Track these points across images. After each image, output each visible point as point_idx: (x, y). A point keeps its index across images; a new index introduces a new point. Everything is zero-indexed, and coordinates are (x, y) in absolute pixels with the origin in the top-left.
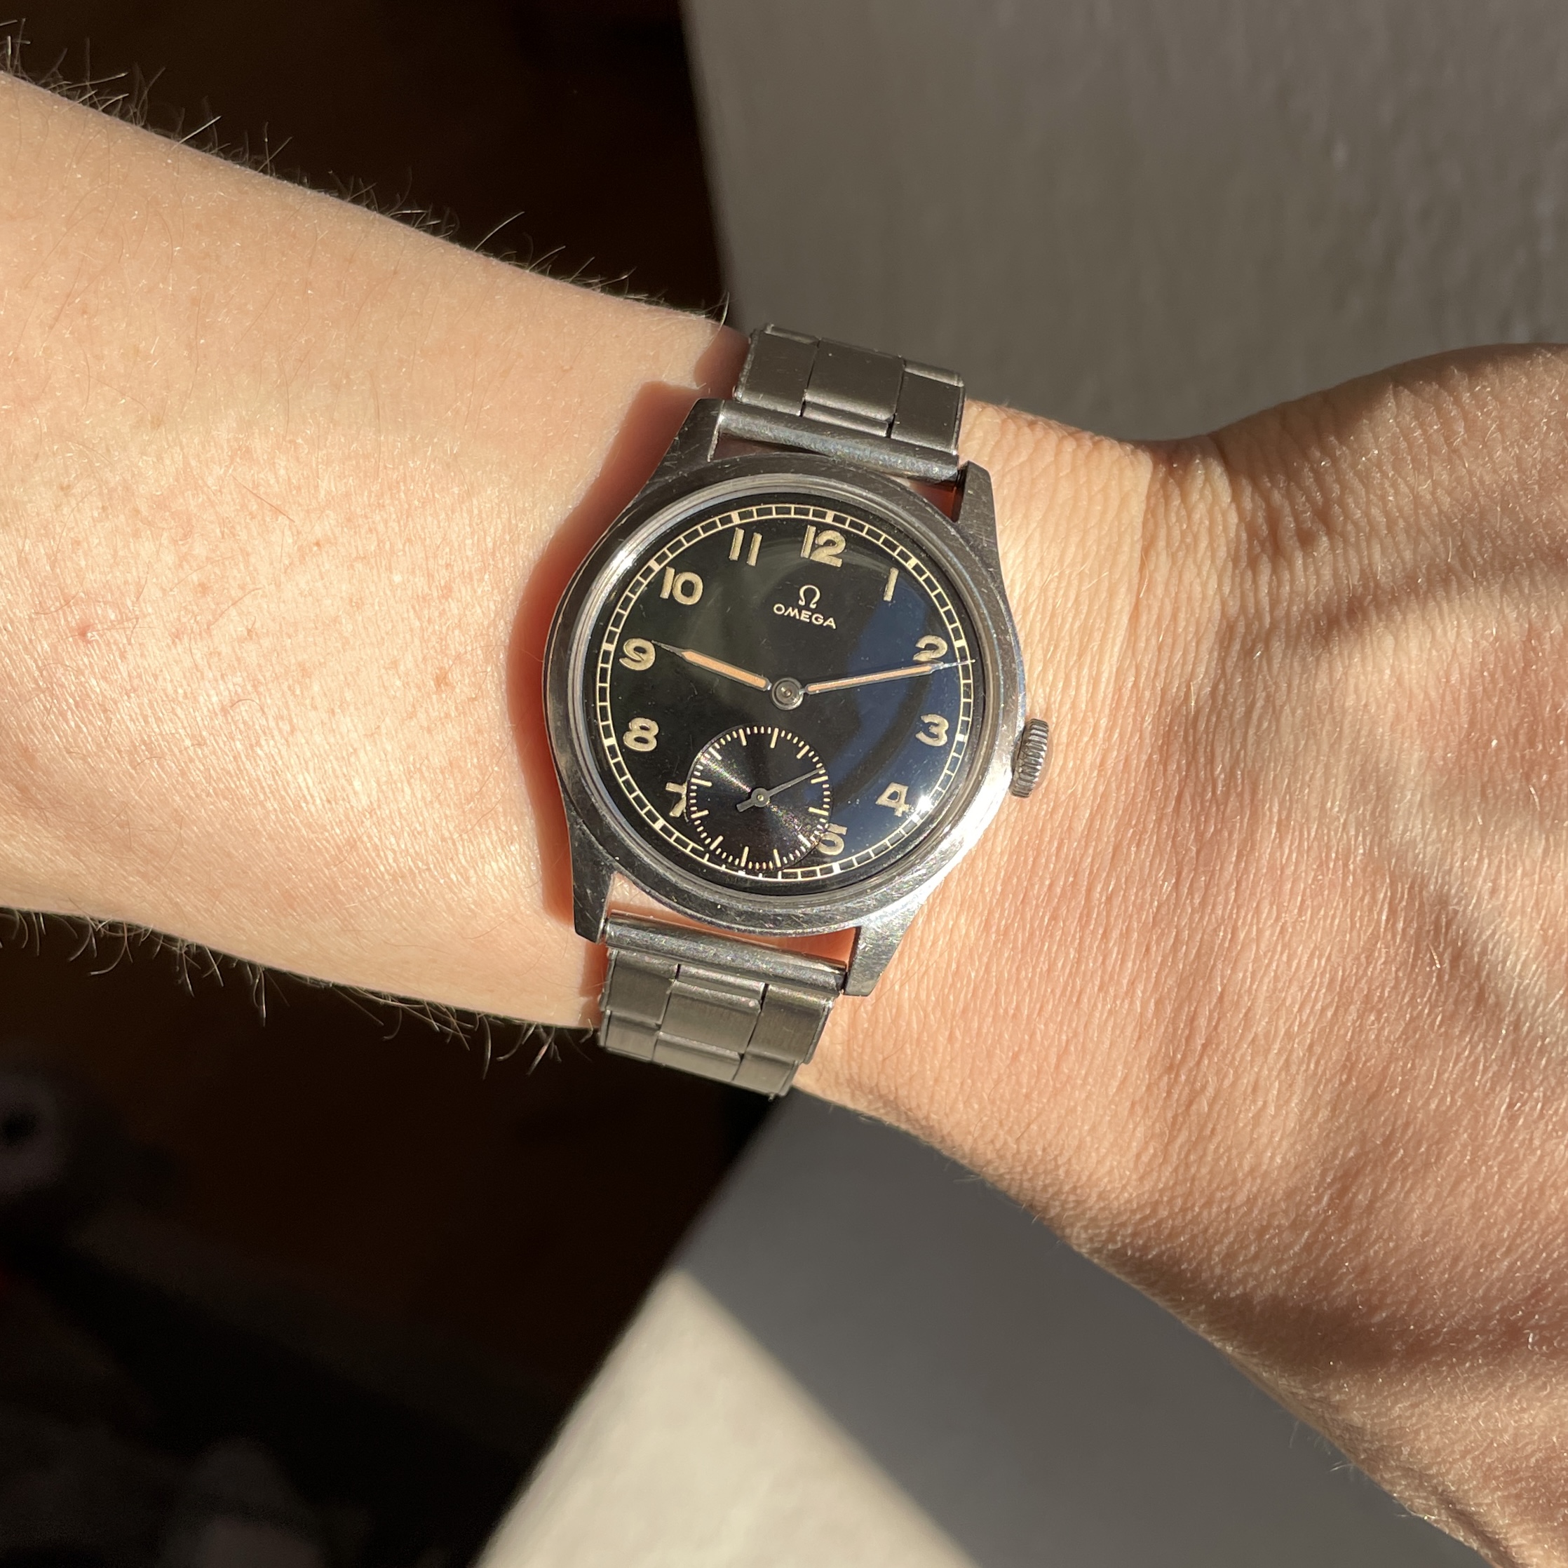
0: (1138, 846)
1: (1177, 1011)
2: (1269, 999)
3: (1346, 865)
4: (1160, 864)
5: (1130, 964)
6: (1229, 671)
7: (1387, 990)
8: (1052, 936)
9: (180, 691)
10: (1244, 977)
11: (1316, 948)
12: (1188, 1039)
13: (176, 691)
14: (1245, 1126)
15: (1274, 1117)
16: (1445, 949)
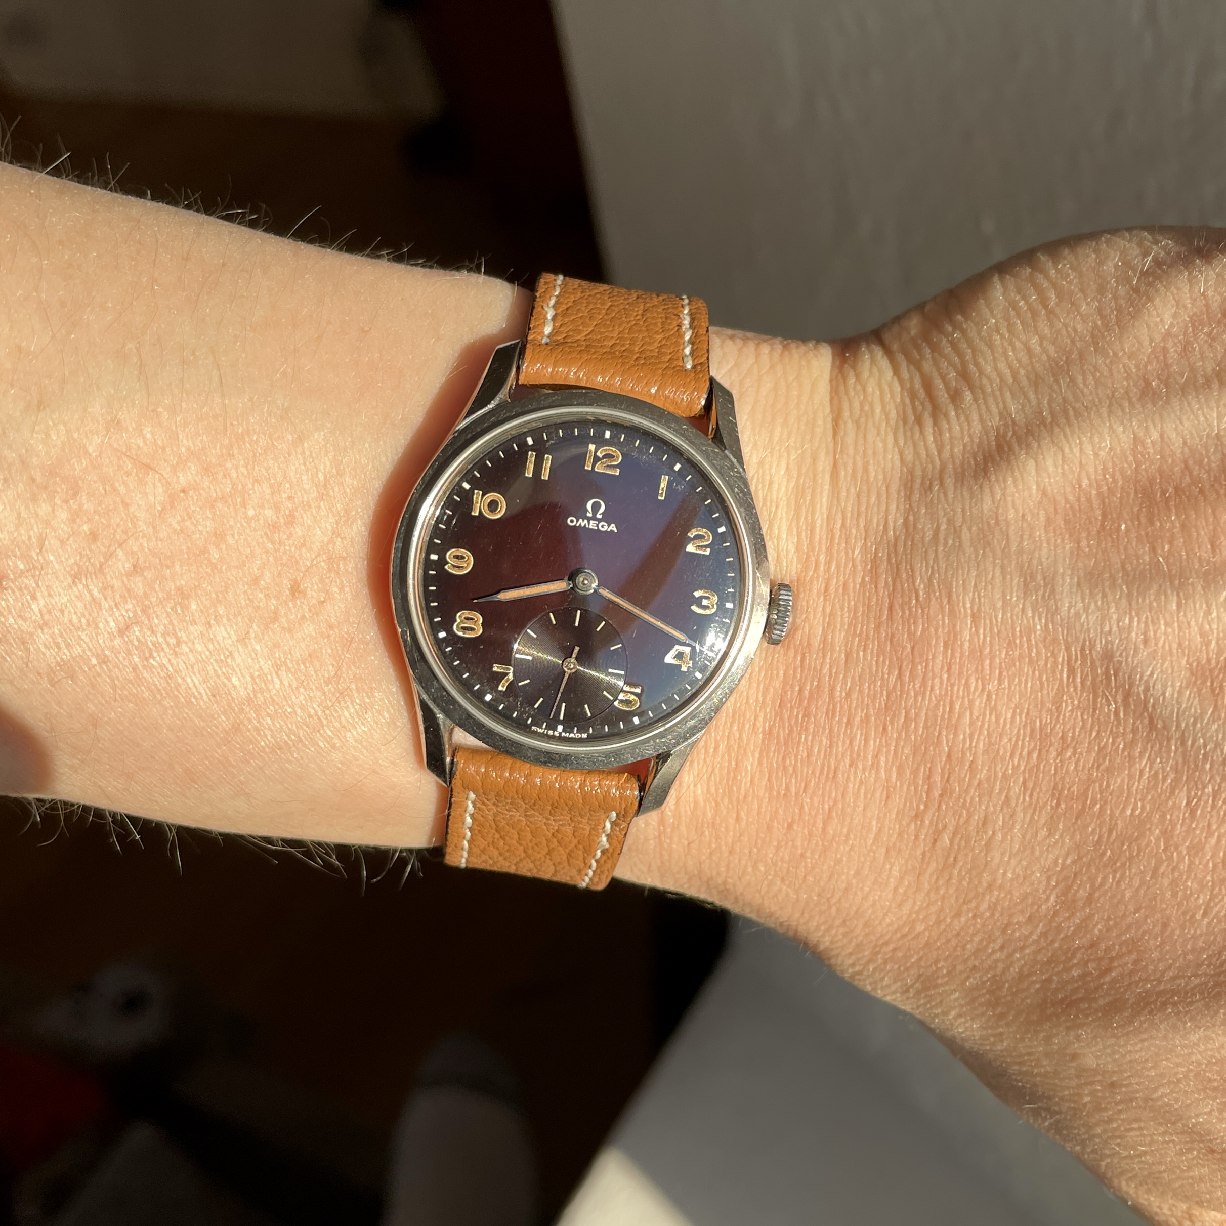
0: (864, 651)
1: (915, 772)
2: (986, 752)
3: (1029, 640)
4: (884, 661)
5: (872, 742)
6: (915, 505)
7: (1078, 730)
8: (806, 730)
9: (84, 621)
10: (964, 739)
11: (1016, 707)
12: (928, 793)
13: (80, 621)
14: (980, 851)
15: (1002, 842)
16: (1116, 692)
